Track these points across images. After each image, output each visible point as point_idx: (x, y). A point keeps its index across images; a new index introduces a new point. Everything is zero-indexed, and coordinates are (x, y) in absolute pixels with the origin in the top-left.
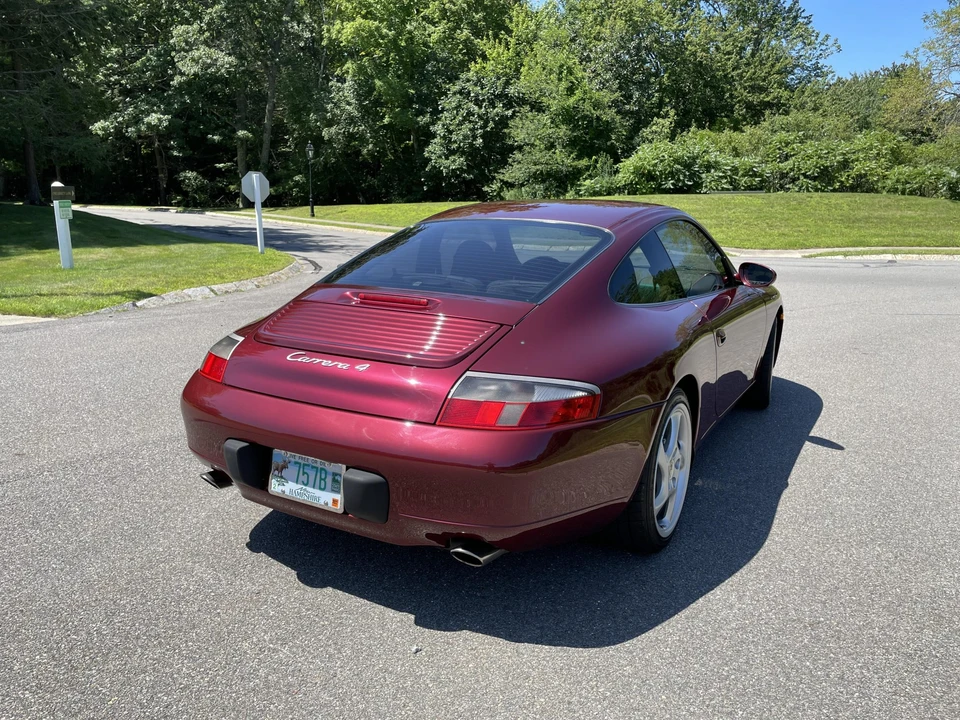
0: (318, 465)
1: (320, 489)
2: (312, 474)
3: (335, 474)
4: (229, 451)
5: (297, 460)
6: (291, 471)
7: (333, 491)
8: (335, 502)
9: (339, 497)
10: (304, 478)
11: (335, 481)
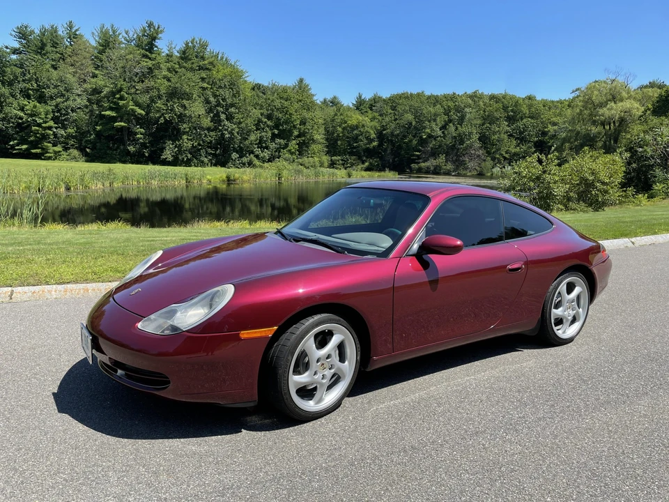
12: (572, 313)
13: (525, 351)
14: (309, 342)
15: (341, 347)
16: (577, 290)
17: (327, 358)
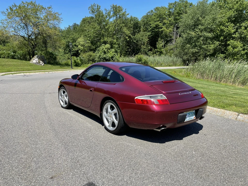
0: (191, 112)
1: (192, 116)
2: (190, 114)
3: (194, 112)
4: (180, 116)
5: (188, 113)
6: (188, 115)
7: (194, 116)
8: (194, 117)
9: (195, 116)
10: (189, 116)
11: (194, 114)
14: (61, 91)
17: (64, 96)
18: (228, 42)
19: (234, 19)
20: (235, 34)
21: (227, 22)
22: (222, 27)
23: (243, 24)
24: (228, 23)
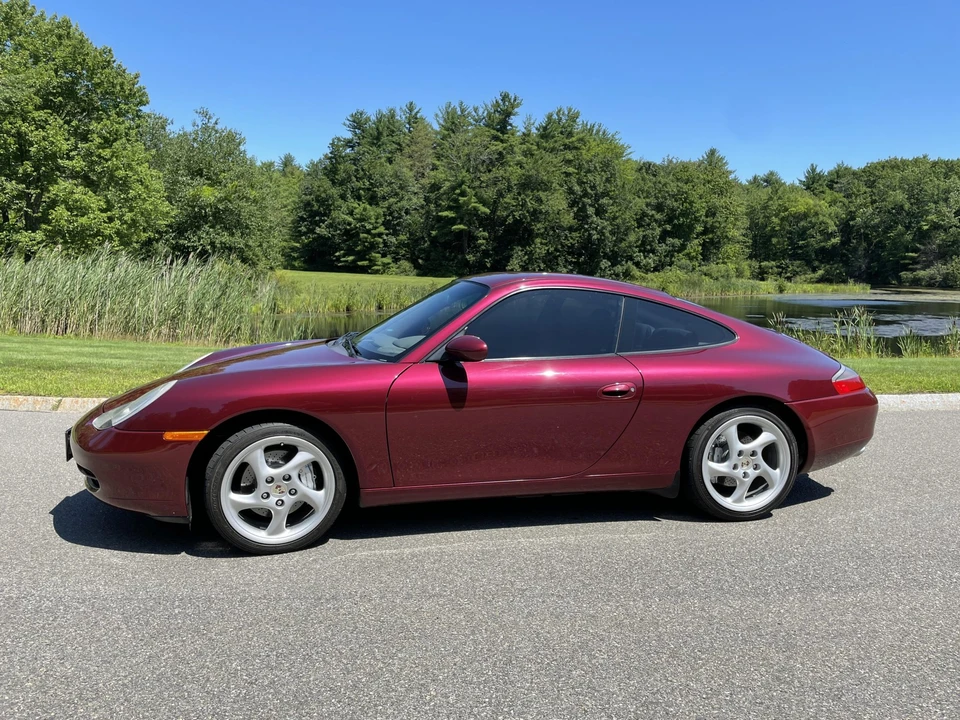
12: (753, 474)
13: (664, 521)
14: (254, 454)
15: (316, 467)
16: (765, 438)
17: (284, 479)
18: (54, 189)
19: (60, 98)
20: (70, 158)
21: (38, 108)
22: (20, 122)
23: (94, 126)
24: (41, 113)
